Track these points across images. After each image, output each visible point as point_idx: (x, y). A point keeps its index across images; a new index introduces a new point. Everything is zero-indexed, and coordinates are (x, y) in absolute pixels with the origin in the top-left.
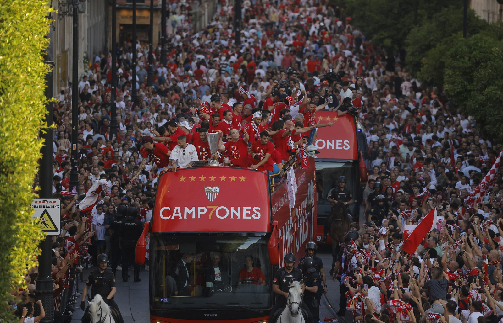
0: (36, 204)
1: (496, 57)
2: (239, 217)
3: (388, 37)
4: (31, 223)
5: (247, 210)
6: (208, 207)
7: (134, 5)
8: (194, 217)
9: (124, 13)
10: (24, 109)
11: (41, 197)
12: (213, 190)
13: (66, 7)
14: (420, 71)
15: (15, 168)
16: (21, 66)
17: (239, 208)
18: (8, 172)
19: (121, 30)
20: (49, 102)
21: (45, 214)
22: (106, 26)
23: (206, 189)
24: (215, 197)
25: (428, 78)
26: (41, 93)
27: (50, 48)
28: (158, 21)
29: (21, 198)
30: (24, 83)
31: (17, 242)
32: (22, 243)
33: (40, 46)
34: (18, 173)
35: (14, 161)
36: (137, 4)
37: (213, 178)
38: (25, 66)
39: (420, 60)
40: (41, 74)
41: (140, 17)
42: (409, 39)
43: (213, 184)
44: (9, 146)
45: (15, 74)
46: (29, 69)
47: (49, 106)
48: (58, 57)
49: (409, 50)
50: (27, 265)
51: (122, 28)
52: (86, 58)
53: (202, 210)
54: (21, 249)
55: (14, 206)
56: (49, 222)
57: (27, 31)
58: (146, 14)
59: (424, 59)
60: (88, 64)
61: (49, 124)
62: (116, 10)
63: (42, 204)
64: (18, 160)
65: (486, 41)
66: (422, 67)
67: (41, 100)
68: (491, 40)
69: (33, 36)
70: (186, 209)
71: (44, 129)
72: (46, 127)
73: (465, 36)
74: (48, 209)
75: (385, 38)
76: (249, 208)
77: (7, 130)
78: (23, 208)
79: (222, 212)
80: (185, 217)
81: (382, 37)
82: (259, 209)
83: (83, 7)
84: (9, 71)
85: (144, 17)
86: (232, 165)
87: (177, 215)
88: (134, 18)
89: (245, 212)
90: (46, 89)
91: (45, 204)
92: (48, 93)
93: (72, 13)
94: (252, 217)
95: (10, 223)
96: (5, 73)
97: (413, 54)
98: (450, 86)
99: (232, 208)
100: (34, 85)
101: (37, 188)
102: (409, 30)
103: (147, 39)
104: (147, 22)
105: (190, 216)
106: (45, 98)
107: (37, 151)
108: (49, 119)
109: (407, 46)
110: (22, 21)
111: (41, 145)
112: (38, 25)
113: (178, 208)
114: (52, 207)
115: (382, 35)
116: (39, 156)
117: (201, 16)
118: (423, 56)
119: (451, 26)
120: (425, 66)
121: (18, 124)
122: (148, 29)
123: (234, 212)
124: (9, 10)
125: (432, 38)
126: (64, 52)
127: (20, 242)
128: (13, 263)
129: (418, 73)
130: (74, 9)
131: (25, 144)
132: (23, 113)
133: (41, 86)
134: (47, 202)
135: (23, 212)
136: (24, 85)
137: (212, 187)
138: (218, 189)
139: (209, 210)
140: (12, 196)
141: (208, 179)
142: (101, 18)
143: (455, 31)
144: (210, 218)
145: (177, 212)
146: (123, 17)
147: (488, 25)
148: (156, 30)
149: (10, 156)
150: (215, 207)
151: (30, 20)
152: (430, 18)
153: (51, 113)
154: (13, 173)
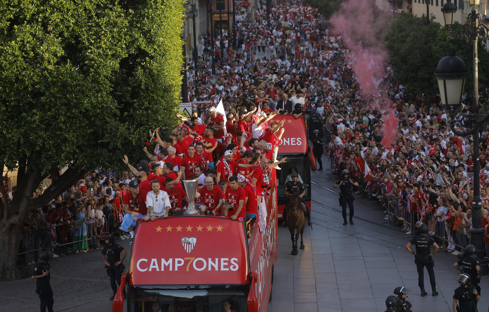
0: (181, 105)
7: (220, 11)
9: (216, 15)
10: (173, 62)
11: (183, 102)
13: (189, 14)
16: (171, 42)
21: (185, 110)
22: (208, 22)
26: (181, 54)
27: (184, 34)
28: (231, 18)
29: (175, 103)
33: (179, 32)
35: (171, 86)
36: (222, 11)
38: (173, 42)
40: (180, 45)
41: (223, 17)
44: (168, 79)
45: (169, 47)
46: (175, 43)
47: (185, 60)
48: (187, 37)
51: (215, 22)
55: (172, 107)
56: (187, 113)
57: (173, 26)
58: (226, 15)
62: (212, 14)
63: (183, 105)
64: (172, 86)
69: (176, 28)
71: (183, 70)
72: (184, 69)
74: (186, 108)
77: (167, 72)
78: (176, 108)
83: (197, 13)
85: (225, 17)
88: (221, 17)
90: (183, 52)
91: (185, 105)
92: (184, 54)
93: (192, 17)
95: (170, 115)
96: (164, 46)
100: (177, 50)
101: (181, 98)
103: (227, 27)
104: (227, 19)
106: (182, 56)
108: (185, 66)
110: (171, 21)
111: (182, 78)
112: (178, 23)
114: (188, 106)
116: (181, 83)
117: (251, 15)
121: (171, 69)
122: (227, 22)
124: (165, 17)
126: (189, 35)
130: (193, 15)
131: (175, 78)
132: (173, 64)
133: (181, 51)
140: (171, 102)
142: (205, 18)
146: (215, 17)
148: (231, 22)
149: (168, 84)
153: (185, 63)
154: (170, 91)
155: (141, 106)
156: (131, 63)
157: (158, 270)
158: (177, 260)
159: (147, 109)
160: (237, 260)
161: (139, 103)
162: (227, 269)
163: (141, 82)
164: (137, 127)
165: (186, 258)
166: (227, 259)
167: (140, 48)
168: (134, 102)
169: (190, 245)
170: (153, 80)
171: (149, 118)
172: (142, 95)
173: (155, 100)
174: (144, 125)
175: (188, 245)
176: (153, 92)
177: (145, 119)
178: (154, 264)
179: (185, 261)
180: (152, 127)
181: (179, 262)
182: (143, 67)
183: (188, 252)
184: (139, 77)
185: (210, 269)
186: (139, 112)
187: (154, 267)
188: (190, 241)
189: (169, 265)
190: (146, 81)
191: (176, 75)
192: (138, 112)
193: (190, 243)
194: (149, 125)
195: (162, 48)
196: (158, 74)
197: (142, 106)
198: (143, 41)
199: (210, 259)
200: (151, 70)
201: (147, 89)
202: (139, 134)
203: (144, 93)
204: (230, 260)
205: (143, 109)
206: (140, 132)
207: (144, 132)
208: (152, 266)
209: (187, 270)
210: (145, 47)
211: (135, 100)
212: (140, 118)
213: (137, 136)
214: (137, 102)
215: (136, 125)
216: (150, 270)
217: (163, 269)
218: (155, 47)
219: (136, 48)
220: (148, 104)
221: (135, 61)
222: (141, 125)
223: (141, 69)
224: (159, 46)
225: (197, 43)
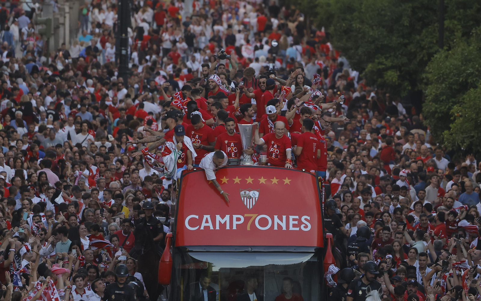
2: (284, 228)
5: (294, 220)
17: (284, 217)
23: (242, 193)
24: (254, 203)
70: (218, 217)
86: (269, 164)
89: (291, 222)
94: (300, 229)
105: (223, 225)
113: (208, 217)
123: (278, 222)
137: (250, 191)
138: (257, 193)
150: (254, 215)
157: (212, 228)
158: (235, 217)
160: (309, 218)
162: (298, 229)
165: (246, 215)
166: (297, 217)
169: (251, 200)
175: (248, 200)
178: (206, 222)
179: (245, 218)
181: (238, 219)
183: (248, 207)
185: (276, 228)
187: (207, 225)
188: (251, 195)
189: (226, 222)
193: (251, 196)
199: (276, 217)
204: (300, 218)
208: (204, 224)
209: (248, 229)
216: (202, 228)
217: (218, 228)
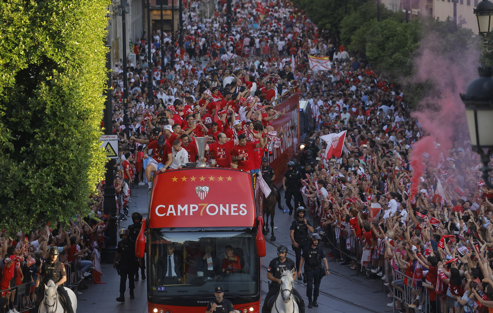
0: (103, 139)
1: (399, 34)
2: (227, 214)
3: (329, 23)
4: (100, 151)
5: (234, 207)
6: (200, 205)
7: (161, 7)
8: (186, 214)
9: (155, 12)
10: (93, 77)
11: (106, 134)
12: (203, 189)
13: (117, 10)
14: (350, 44)
15: (89, 115)
16: (90, 49)
17: (227, 205)
18: (84, 118)
19: (153, 24)
20: (109, 72)
21: (109, 146)
22: (144, 21)
23: (197, 188)
24: (205, 196)
25: (355, 49)
26: (104, 66)
27: (109, 37)
28: (177, 17)
29: (93, 135)
30: (92, 60)
31: (92, 163)
32: (95, 165)
33: (102, 35)
34: (91, 119)
35: (88, 111)
36: (163, 6)
37: (202, 179)
38: (93, 49)
39: (350, 37)
40: (103, 53)
41: (166, 15)
42: (342, 23)
43: (203, 184)
44: (85, 101)
45: (87, 54)
46: (96, 51)
47: (109, 75)
48: (113, 43)
49: (342, 31)
50: (98, 179)
51: (153, 22)
52: (131, 43)
53: (194, 208)
54: (94, 168)
55: (89, 141)
56: (111, 150)
57: (93, 26)
58: (169, 12)
59: (352, 37)
60: (132, 46)
61: (109, 87)
62: (150, 11)
63: (106, 139)
64: (91, 111)
65: (392, 24)
66: (351, 42)
67: (104, 70)
68: (396, 23)
69: (98, 29)
70: (179, 207)
71: (106, 90)
72: (107, 88)
73: (379, 21)
74: (110, 142)
75: (326, 23)
76: (237, 205)
77: (83, 91)
78: (95, 142)
79: (212, 210)
80: (179, 214)
81: (324, 23)
82: (245, 206)
83: (128, 9)
84: (83, 53)
85: (168, 14)
86: (218, 165)
87: (171, 212)
88: (162, 15)
89: (233, 209)
90: (107, 63)
91: (108, 139)
92: (108, 66)
93: (121, 14)
94: (239, 214)
95: (87, 151)
96: (80, 53)
97: (345, 33)
98: (370, 53)
99: (221, 205)
100: (99, 60)
101: (103, 128)
102: (342, 18)
103: (170, 29)
104: (170, 18)
105: (183, 213)
106: (106, 69)
107: (102, 104)
108: (109, 83)
109: (341, 28)
110: (90, 19)
111: (104, 100)
112: (101, 22)
113: (172, 206)
114: (113, 140)
115: (324, 21)
116: (103, 107)
117: (205, 13)
118: (352, 35)
119: (370, 14)
120: (353, 41)
121: (90, 86)
122: (170, 22)
123: (222, 209)
124: (81, 13)
125: (357, 22)
126: (117, 39)
127: (93, 164)
128: (90, 177)
129: (349, 46)
130: (123, 11)
131: (95, 100)
132: (93, 79)
133: (103, 62)
134: (110, 137)
135: (94, 144)
136: (93, 61)
137: (202, 186)
138: (208, 188)
139: (200, 208)
140: (87, 134)
141: (198, 179)
142: (140, 16)
143: (372, 18)
144: (201, 214)
145: (171, 210)
146: (154, 15)
147: (393, 13)
148: (176, 23)
149: (85, 108)
150: (205, 205)
151: (96, 19)
152: (355, 9)
153: (110, 79)
154: (87, 119)
155: (45, 139)
156: (32, 77)
159: (53, 143)
161: (42, 133)
163: (45, 104)
164: (38, 167)
167: (46, 56)
168: (35, 133)
170: (63, 102)
171: (55, 156)
172: (47, 123)
173: (65, 130)
174: (48, 165)
176: (63, 118)
177: (51, 157)
180: (60, 168)
182: (48, 83)
184: (42, 97)
186: (42, 146)
190: (52, 103)
191: (96, 95)
192: (40, 147)
194: (56, 165)
195: (76, 57)
196: (70, 94)
197: (47, 139)
198: (50, 46)
200: (60, 88)
201: (54, 114)
202: (41, 177)
203: (50, 119)
205: (48, 143)
206: (41, 175)
207: (48, 175)
210: (53, 55)
211: (37, 130)
212: (44, 155)
213: (38, 181)
214: (40, 132)
215: (37, 165)
218: (67, 55)
219: (39, 56)
220: (55, 135)
221: (37, 74)
222: (44, 165)
223: (46, 85)
224: (72, 54)
225: (128, 51)
